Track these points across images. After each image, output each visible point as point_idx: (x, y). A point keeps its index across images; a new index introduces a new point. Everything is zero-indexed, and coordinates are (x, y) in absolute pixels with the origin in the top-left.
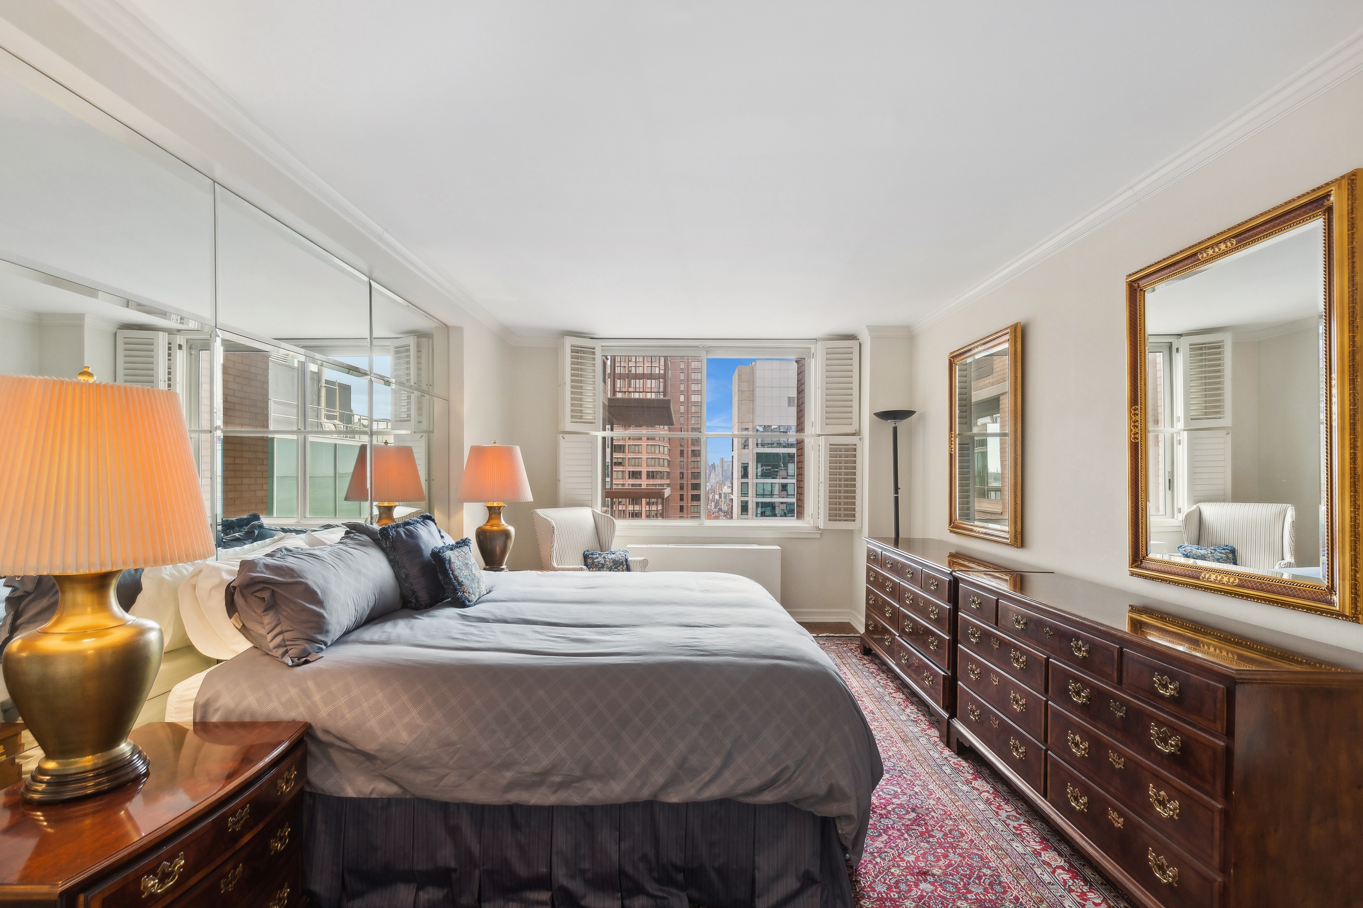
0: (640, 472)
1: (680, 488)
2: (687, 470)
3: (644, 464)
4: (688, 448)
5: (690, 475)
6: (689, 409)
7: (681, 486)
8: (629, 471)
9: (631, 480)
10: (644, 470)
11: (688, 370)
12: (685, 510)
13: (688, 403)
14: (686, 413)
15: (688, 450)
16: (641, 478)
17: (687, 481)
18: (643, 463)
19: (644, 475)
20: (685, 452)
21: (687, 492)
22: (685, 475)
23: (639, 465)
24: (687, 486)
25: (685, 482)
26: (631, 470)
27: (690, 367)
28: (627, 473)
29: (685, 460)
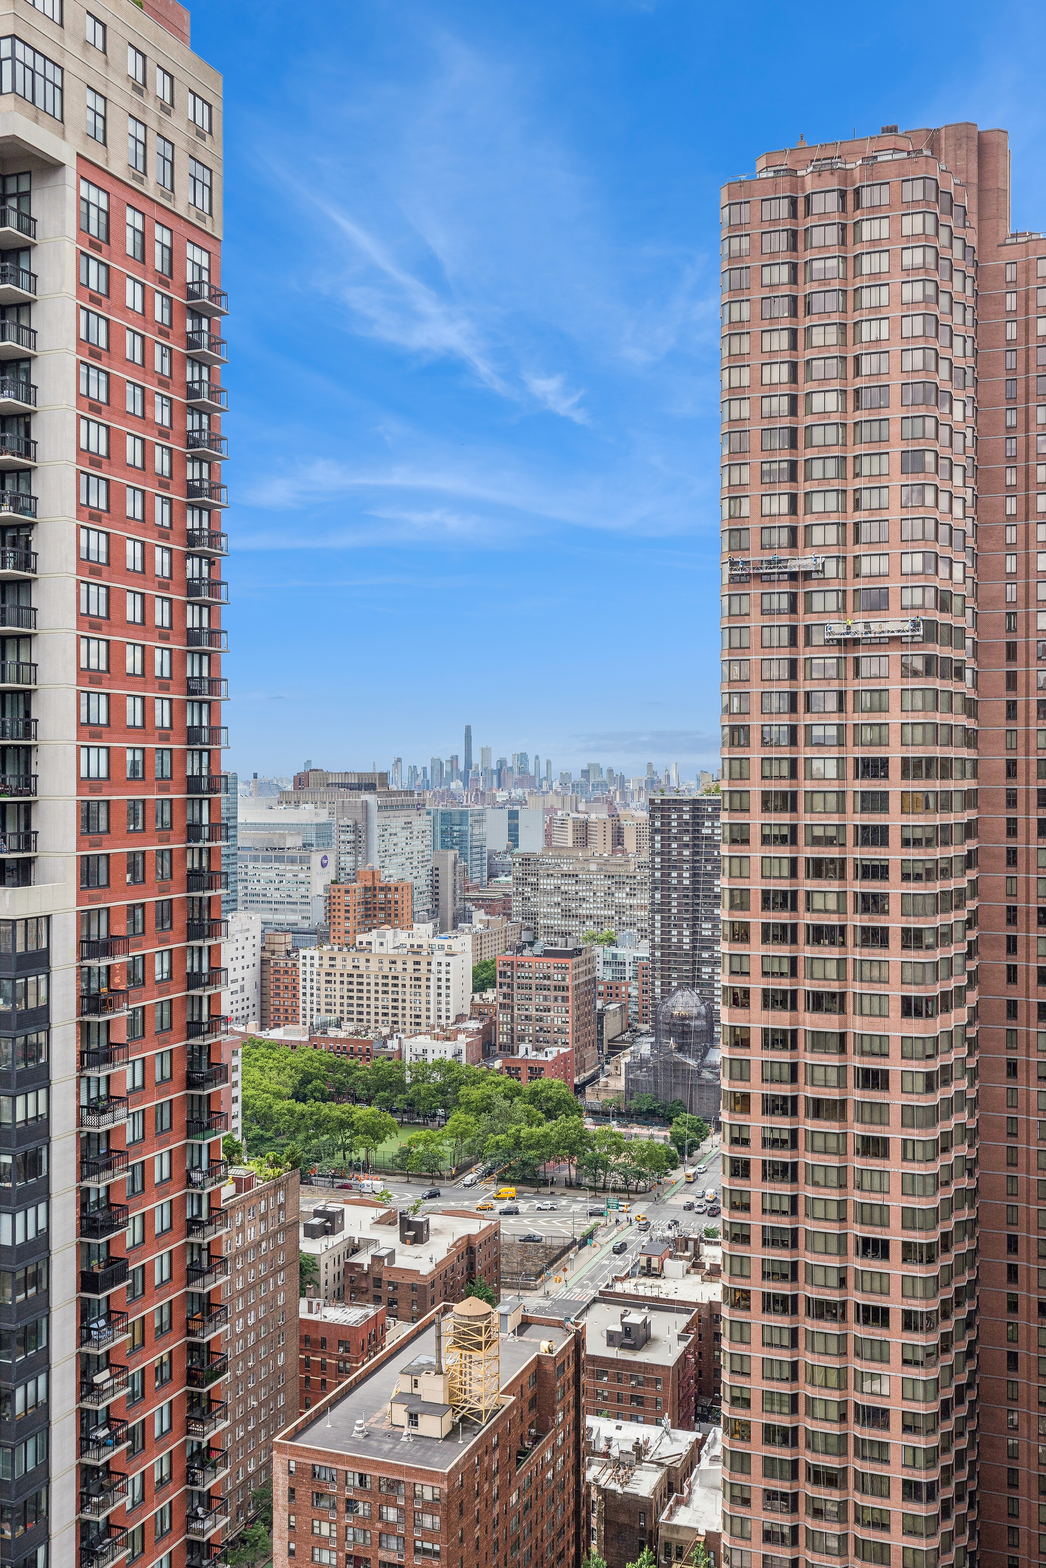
0: (885, 762)
1: (1008, 802)
2: (1027, 754)
3: (895, 738)
4: (1027, 695)
5: (1034, 768)
6: (1032, 591)
7: (1008, 796)
8: (856, 759)
9: (858, 782)
10: (895, 754)
11: (1027, 489)
12: (1021, 860)
13: (1027, 576)
14: (1022, 604)
15: (1027, 703)
16: (886, 776)
17: (1028, 783)
18: (892, 736)
19: (895, 769)
20: (1021, 707)
21: (1027, 814)
22: (1021, 768)
23: (882, 743)
24: (1027, 798)
25: (1020, 786)
26: (860, 756)
27: (1031, 481)
28: (850, 764)
29: (1021, 728)
